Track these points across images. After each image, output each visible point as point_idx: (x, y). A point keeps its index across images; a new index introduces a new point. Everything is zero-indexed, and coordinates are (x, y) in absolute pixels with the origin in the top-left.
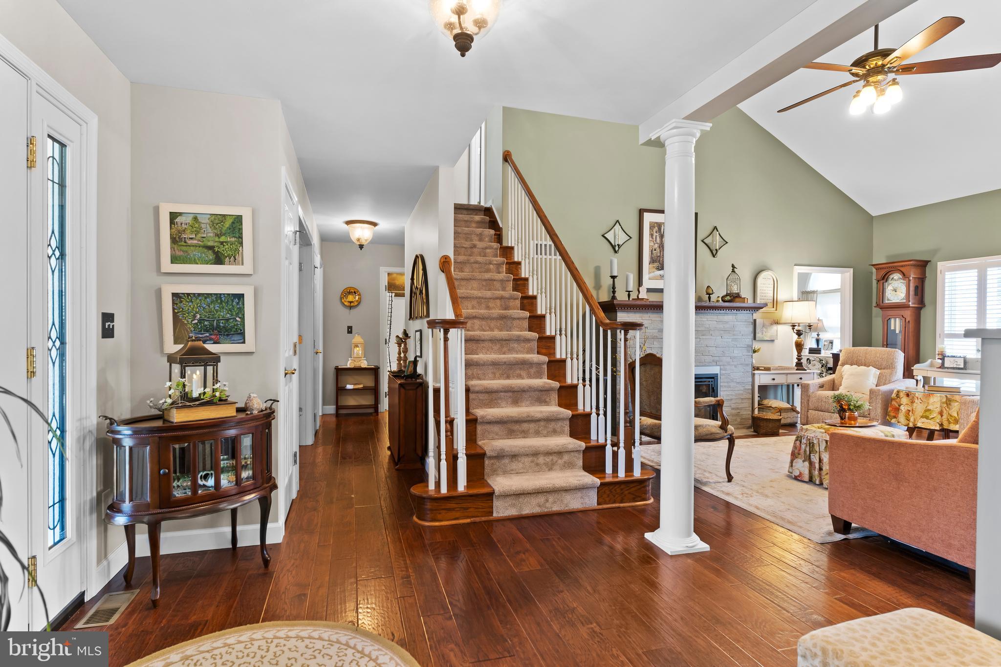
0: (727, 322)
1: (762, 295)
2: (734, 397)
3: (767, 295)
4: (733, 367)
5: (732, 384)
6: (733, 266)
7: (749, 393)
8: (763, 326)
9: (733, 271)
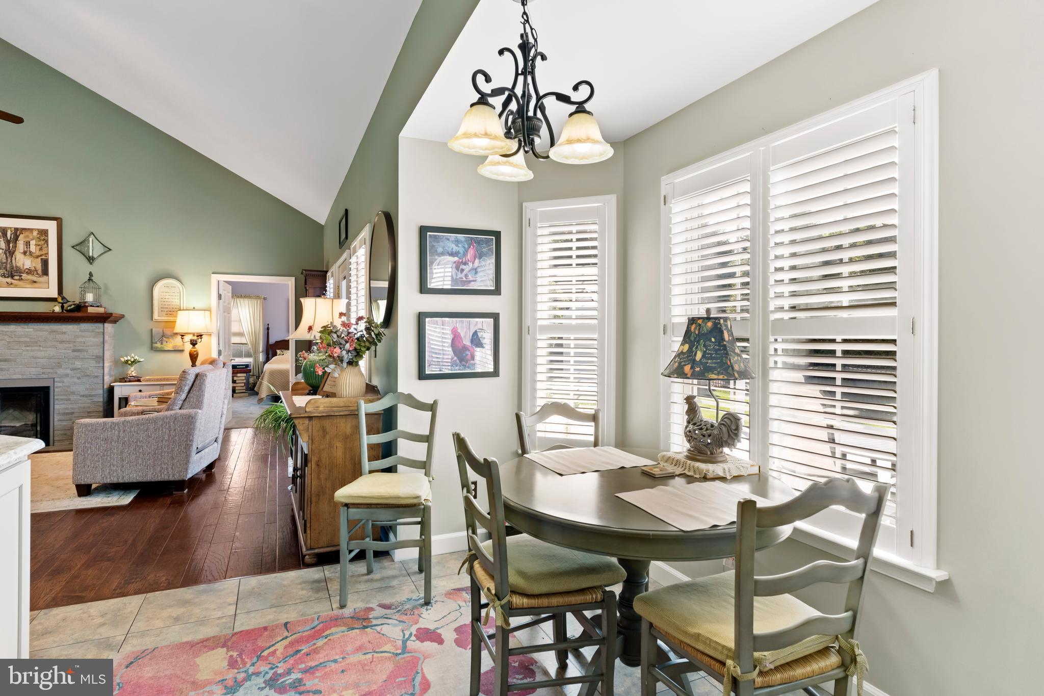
0: (65, 333)
1: (165, 303)
2: (75, 411)
3: (174, 303)
4: (76, 380)
5: (72, 398)
6: (91, 274)
7: (99, 406)
8: (163, 336)
9: (90, 280)
